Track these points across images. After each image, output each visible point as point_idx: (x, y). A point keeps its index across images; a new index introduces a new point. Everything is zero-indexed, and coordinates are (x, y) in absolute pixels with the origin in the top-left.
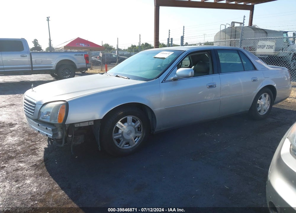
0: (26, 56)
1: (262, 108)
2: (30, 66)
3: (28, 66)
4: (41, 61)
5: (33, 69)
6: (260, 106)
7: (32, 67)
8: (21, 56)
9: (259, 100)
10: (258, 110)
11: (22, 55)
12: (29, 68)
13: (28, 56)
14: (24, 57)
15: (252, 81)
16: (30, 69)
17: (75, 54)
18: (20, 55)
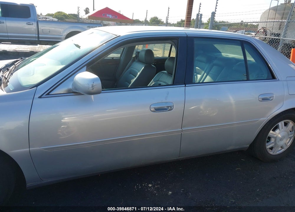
0: (33, 24)
1: (276, 144)
2: (36, 36)
3: (34, 35)
4: (49, 30)
5: (40, 39)
6: (273, 140)
7: (39, 37)
8: (27, 24)
9: (271, 132)
10: (268, 147)
11: (29, 23)
12: (35, 37)
13: (35, 24)
14: (30, 25)
15: (261, 99)
16: (37, 39)
17: (88, 26)
18: (26, 22)
